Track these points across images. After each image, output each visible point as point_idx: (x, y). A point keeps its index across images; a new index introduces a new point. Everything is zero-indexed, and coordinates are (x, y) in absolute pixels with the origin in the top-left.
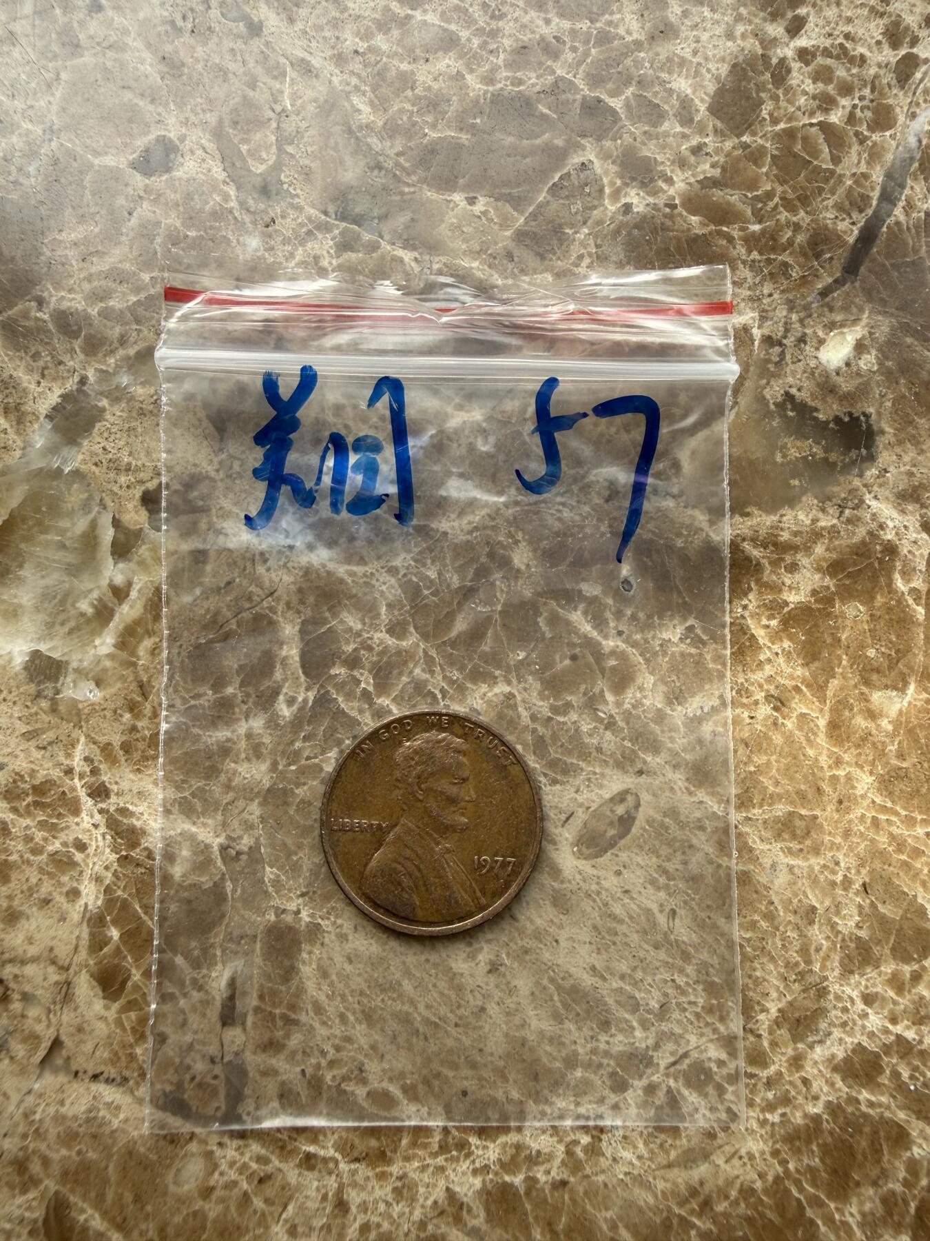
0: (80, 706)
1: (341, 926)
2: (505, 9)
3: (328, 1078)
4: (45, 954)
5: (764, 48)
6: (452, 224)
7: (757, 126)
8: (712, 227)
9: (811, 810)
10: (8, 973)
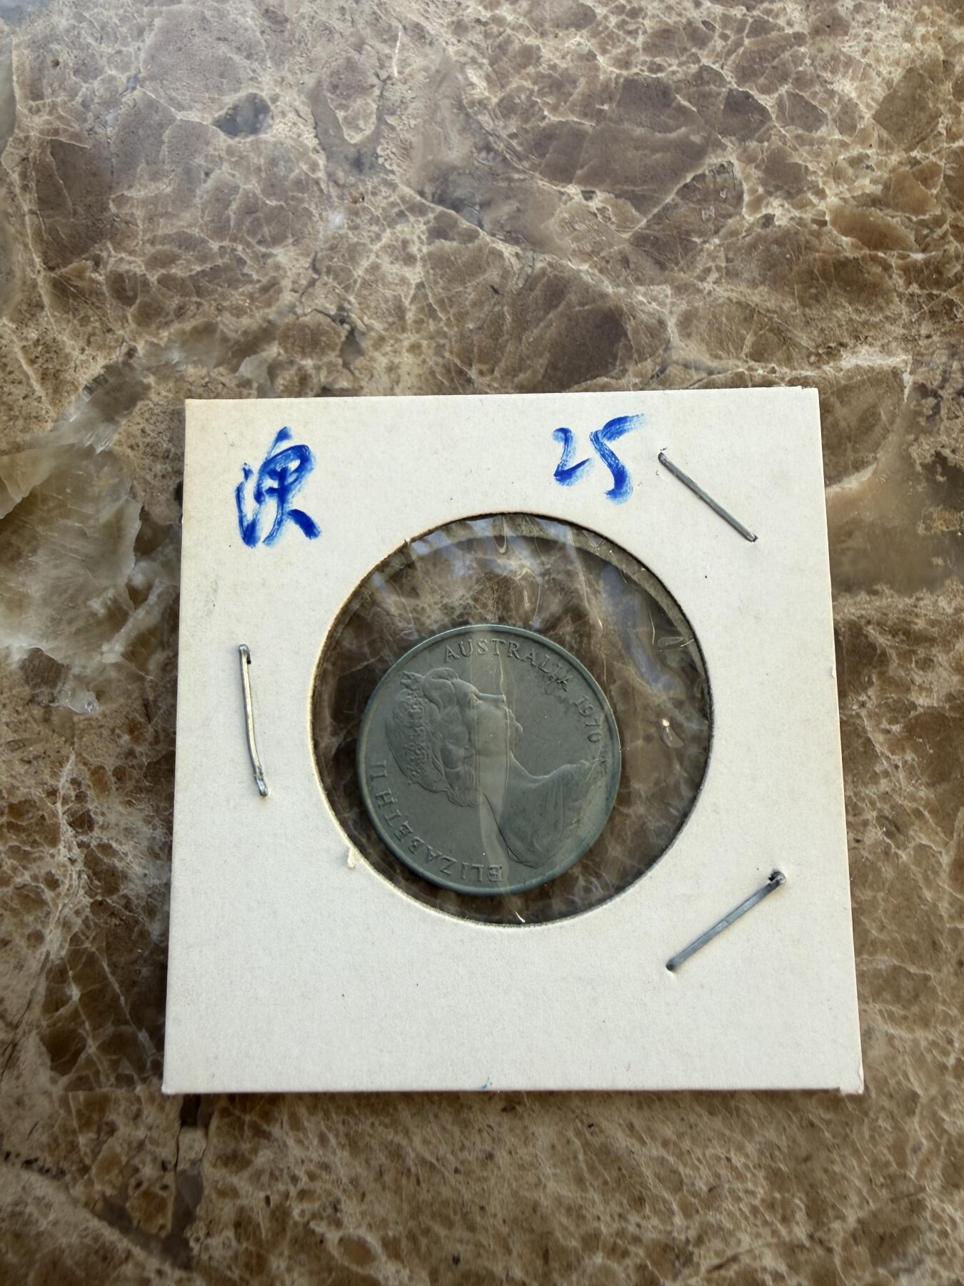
0: (76, 719)
3: (296, 1213)
5: (947, 54)
6: (563, 219)
7: (930, 141)
8: (866, 251)
9: (923, 968)
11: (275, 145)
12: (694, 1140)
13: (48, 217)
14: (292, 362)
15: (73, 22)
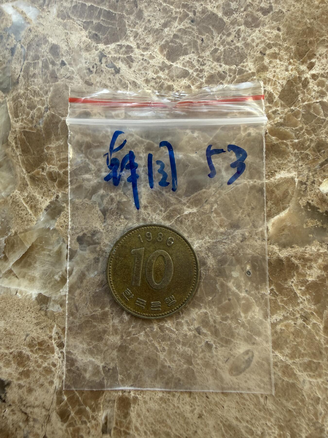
0: (55, 314)
1: (145, 398)
2: (205, 62)
4: (41, 405)
5: (299, 74)
6: (186, 141)
7: (297, 103)
8: (280, 141)
9: (318, 360)
10: (28, 411)
12: (256, 420)
13: (26, 156)
14: (108, 195)
15: (24, 91)
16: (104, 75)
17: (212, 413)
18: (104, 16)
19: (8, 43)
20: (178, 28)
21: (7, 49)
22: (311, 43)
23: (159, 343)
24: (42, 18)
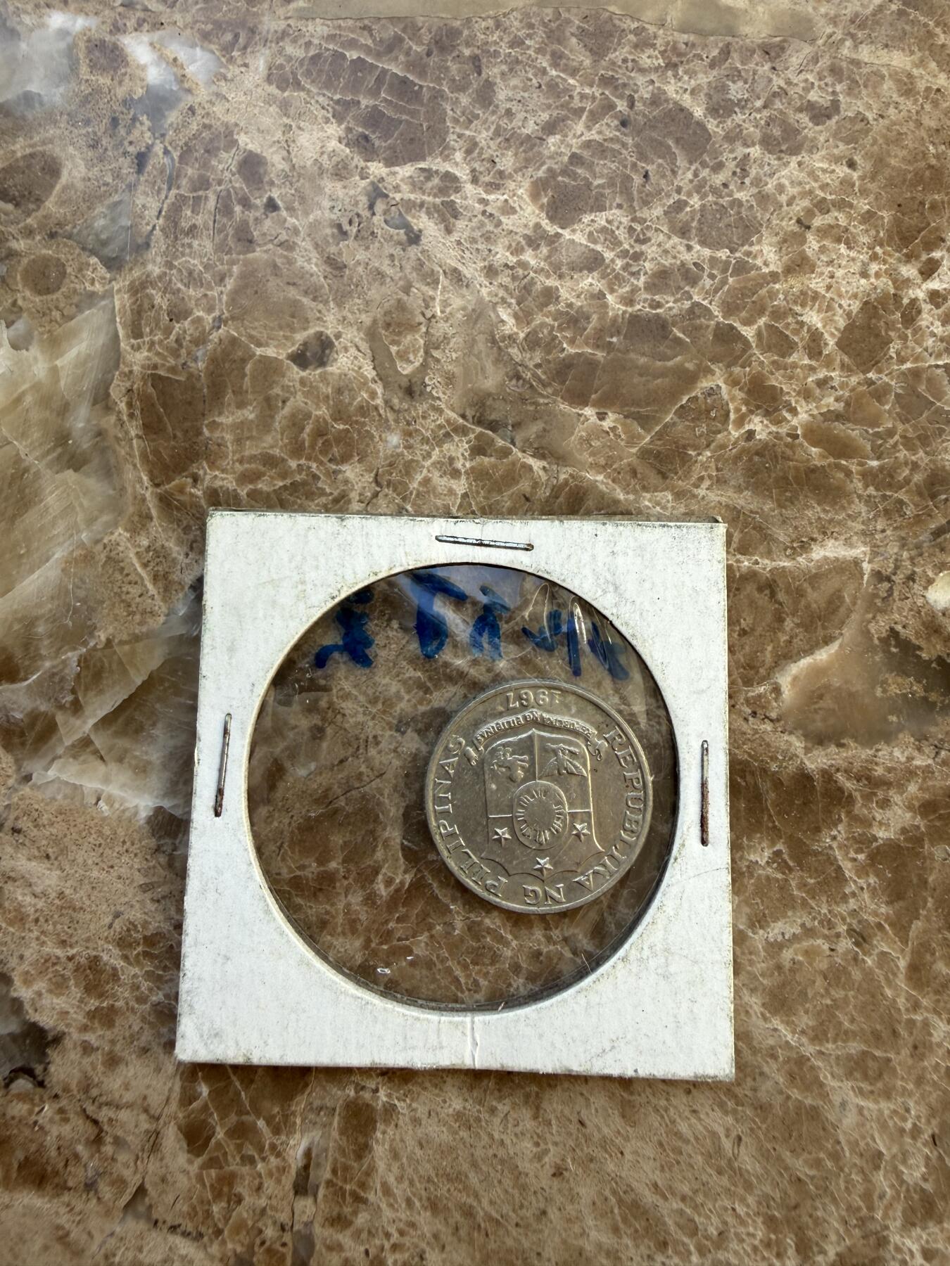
1: (415, 1110)
2: (649, 234)
3: (390, 1261)
4: (139, 1102)
5: (896, 288)
6: (581, 437)
7: (883, 364)
8: (832, 460)
9: (886, 1052)
10: (104, 1115)
11: (340, 375)
12: (706, 1195)
13: (153, 440)
15: (163, 269)
16: (377, 244)
17: (592, 1166)
18: (391, 90)
19: (131, 138)
20: (583, 138)
21: (125, 154)
22: (933, 207)
23: (465, 967)
24: (226, 79)
